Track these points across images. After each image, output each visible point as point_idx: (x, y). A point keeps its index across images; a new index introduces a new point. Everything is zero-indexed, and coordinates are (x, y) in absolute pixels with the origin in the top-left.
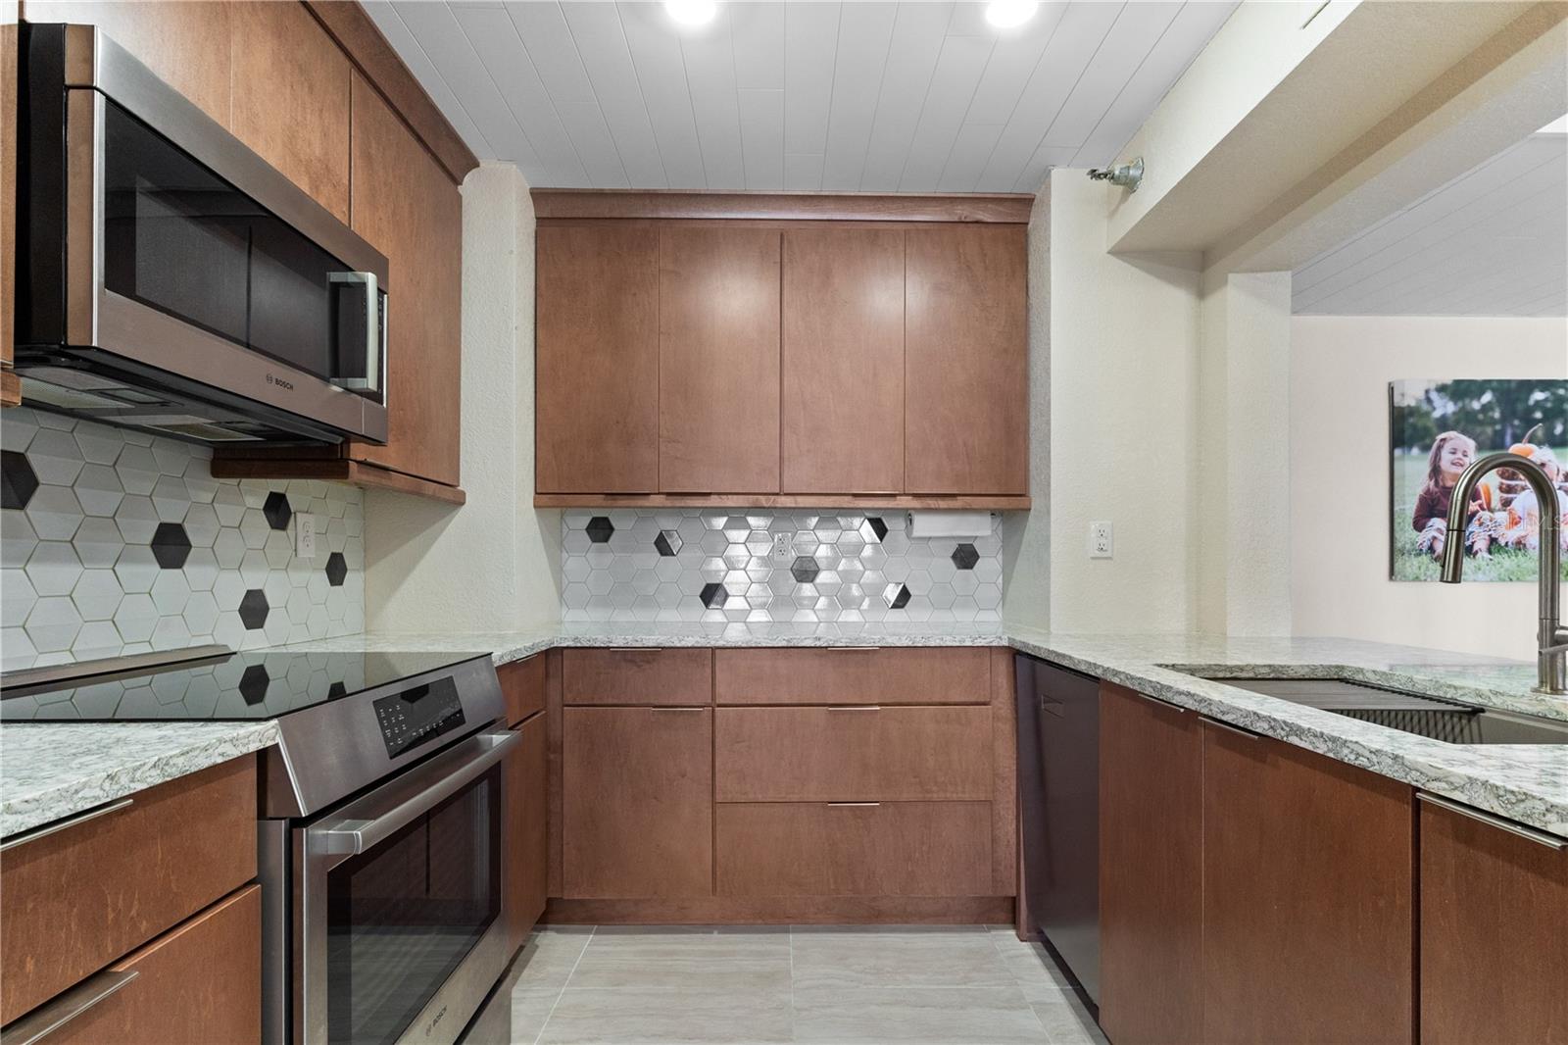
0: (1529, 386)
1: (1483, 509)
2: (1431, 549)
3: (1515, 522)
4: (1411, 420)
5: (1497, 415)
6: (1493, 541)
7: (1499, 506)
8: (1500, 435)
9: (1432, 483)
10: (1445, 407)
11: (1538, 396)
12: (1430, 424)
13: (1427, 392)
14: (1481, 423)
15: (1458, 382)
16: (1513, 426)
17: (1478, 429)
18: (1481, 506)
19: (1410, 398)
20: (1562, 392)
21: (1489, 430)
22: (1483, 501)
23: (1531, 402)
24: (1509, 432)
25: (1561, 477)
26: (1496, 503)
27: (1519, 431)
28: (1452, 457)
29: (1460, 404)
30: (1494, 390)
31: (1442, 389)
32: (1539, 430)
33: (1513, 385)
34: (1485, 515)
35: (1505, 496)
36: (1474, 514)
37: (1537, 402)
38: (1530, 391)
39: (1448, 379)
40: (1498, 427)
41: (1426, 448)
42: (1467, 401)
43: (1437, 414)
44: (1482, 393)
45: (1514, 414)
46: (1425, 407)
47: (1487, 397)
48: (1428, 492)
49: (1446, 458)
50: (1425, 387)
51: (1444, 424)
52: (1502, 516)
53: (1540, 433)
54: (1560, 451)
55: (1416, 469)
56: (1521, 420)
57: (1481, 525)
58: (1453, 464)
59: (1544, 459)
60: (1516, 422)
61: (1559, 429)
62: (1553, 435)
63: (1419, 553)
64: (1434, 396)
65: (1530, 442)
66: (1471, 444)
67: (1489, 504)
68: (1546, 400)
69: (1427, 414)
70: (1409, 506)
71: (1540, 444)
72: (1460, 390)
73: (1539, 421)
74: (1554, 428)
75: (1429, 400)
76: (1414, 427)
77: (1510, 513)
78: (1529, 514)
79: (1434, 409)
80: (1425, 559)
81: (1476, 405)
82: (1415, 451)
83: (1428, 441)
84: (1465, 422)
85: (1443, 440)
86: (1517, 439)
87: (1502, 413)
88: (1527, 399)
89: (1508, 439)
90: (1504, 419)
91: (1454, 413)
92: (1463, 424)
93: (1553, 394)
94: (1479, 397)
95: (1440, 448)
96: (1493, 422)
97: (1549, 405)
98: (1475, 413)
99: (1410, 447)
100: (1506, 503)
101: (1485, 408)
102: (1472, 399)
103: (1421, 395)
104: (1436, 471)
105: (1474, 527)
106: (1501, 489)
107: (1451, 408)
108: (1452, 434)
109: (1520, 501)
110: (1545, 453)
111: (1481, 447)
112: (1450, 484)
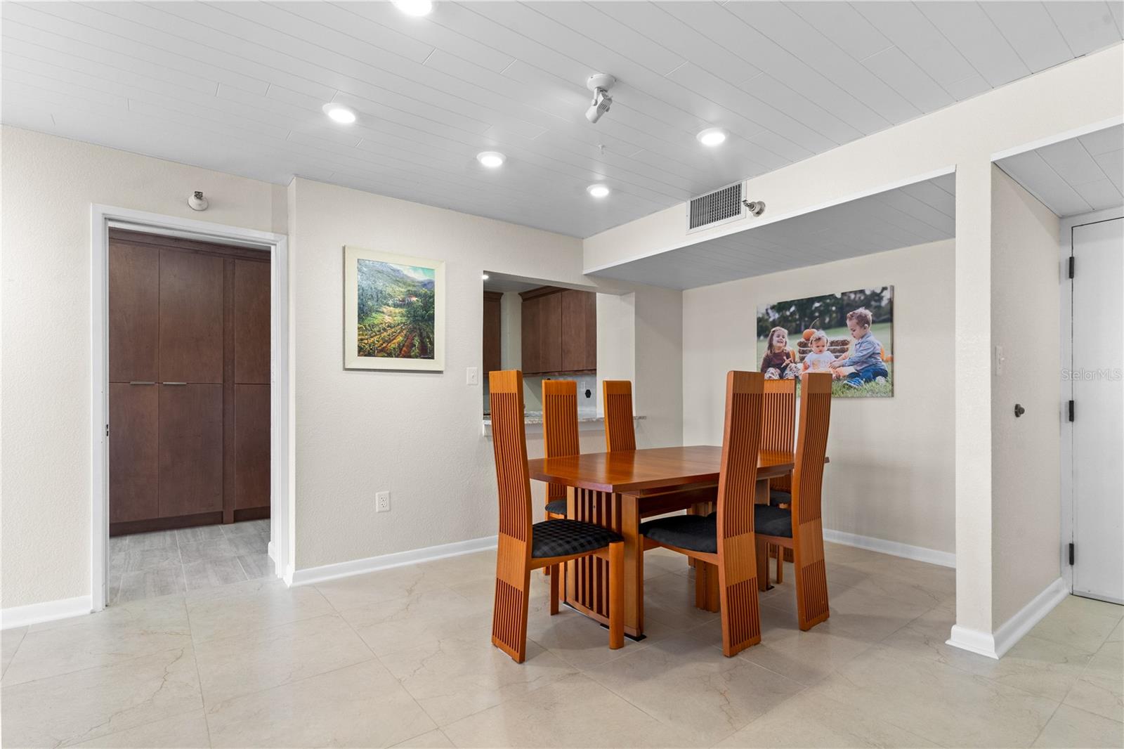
0: (812, 300)
1: (791, 362)
3: (806, 367)
4: (761, 323)
5: (797, 317)
7: (799, 361)
8: (800, 326)
9: (769, 351)
10: (774, 316)
11: (817, 305)
12: (769, 325)
13: (767, 310)
14: (790, 321)
15: (779, 303)
16: (805, 321)
17: (789, 324)
18: (791, 361)
19: (761, 315)
20: (828, 301)
21: (794, 324)
22: (792, 358)
23: (813, 308)
24: (803, 324)
25: (829, 344)
26: (797, 359)
27: (807, 323)
28: (777, 339)
29: (781, 314)
30: (795, 305)
31: (773, 308)
32: (817, 322)
33: (805, 301)
34: (793, 365)
35: (802, 355)
36: (787, 365)
37: (816, 308)
38: (813, 303)
39: (775, 303)
40: (798, 322)
41: (766, 336)
42: (784, 312)
43: (771, 320)
44: (791, 307)
45: (805, 316)
46: (766, 317)
47: (793, 309)
48: (767, 356)
49: (775, 340)
50: (765, 308)
51: (774, 324)
52: (800, 366)
53: (818, 323)
54: (828, 331)
56: (808, 318)
57: (791, 370)
58: (778, 342)
59: (820, 336)
60: (806, 319)
61: (827, 320)
62: (824, 323)
64: (770, 311)
65: (813, 328)
66: (786, 331)
67: (794, 360)
68: (820, 306)
69: (767, 320)
71: (818, 329)
72: (781, 307)
73: (817, 317)
74: (825, 320)
75: (768, 314)
76: (762, 326)
77: (804, 363)
78: (813, 364)
79: (770, 317)
81: (788, 313)
83: (767, 332)
84: (783, 322)
85: (774, 331)
86: (807, 328)
87: (799, 316)
88: (812, 307)
89: (803, 327)
90: (801, 319)
91: (778, 318)
92: (782, 323)
93: (824, 303)
94: (789, 310)
95: (772, 335)
96: (796, 320)
97: (822, 308)
98: (788, 317)
99: (761, 335)
100: (802, 359)
101: (792, 314)
102: (786, 310)
103: (764, 311)
104: (771, 346)
105: (787, 371)
106: (799, 352)
107: (777, 316)
108: (778, 328)
109: (809, 358)
110: (820, 333)
111: (790, 334)
112: (777, 351)
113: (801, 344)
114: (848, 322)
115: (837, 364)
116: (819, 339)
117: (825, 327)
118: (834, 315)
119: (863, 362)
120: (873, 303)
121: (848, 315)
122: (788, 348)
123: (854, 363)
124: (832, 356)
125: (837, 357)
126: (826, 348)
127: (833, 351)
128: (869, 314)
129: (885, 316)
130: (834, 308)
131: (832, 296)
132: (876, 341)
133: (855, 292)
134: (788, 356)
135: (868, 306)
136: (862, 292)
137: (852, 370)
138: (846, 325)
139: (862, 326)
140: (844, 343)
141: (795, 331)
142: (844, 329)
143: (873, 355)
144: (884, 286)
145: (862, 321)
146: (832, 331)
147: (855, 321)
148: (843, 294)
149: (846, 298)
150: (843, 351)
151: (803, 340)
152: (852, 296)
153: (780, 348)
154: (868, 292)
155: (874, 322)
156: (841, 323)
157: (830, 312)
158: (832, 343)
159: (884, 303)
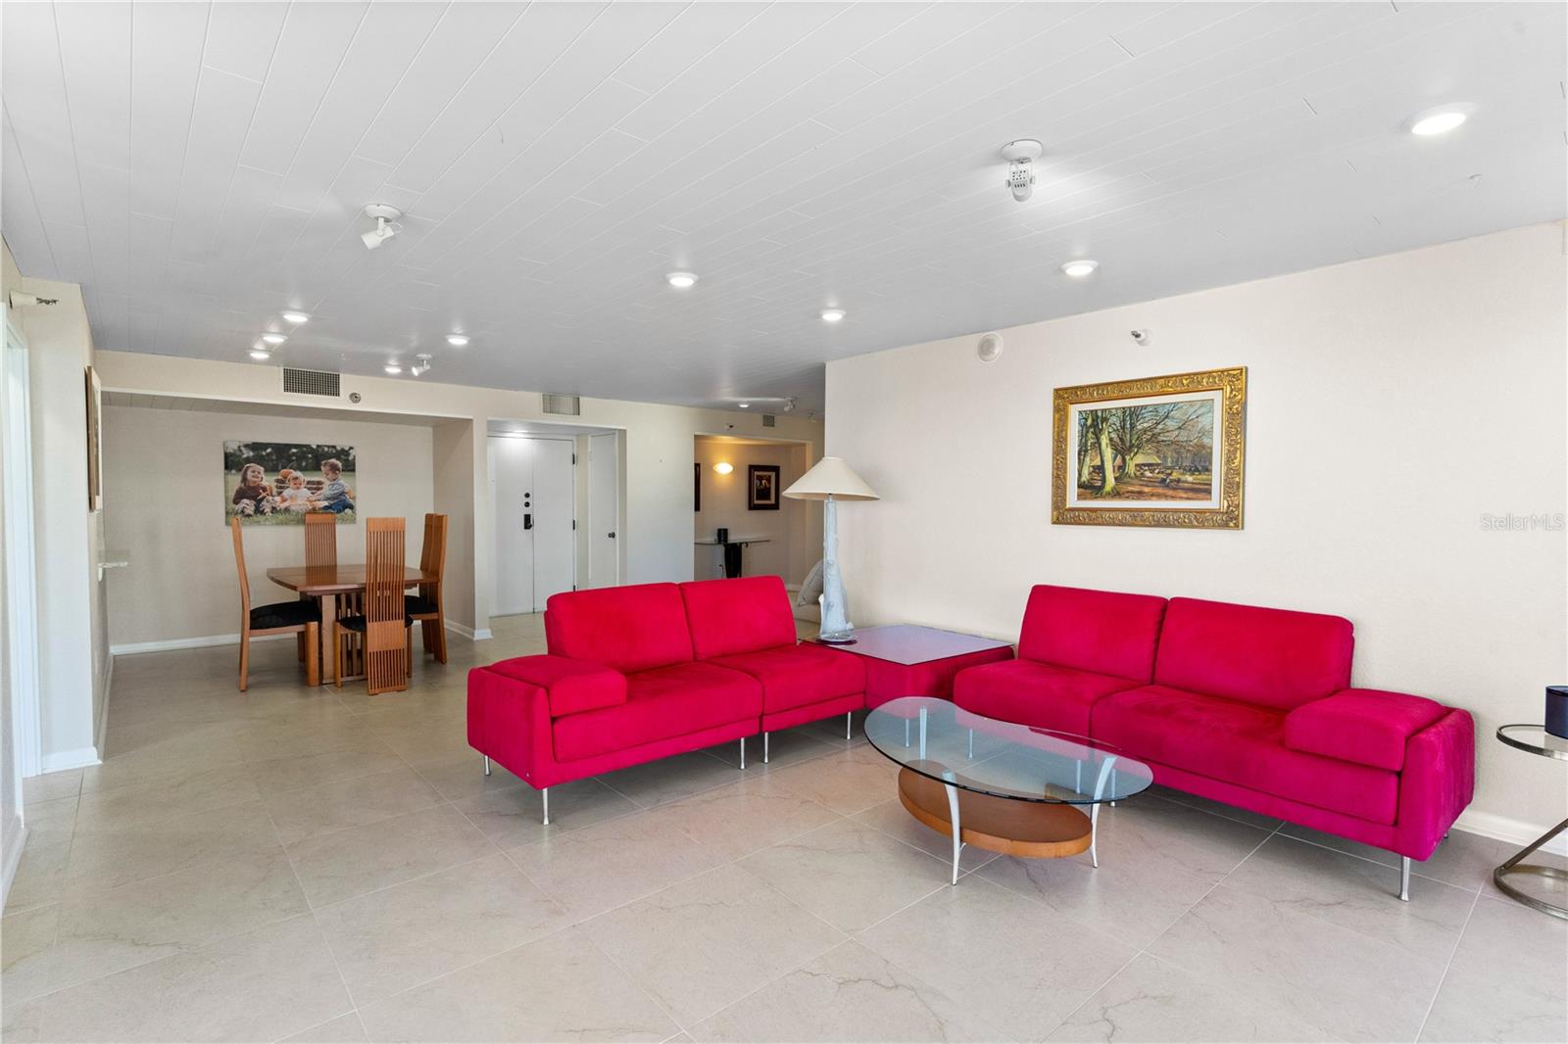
0: (289, 446)
1: (269, 496)
2: (243, 512)
3: (284, 500)
4: (231, 458)
5: (274, 457)
6: (274, 508)
8: (277, 465)
9: (243, 485)
10: (247, 453)
11: (294, 450)
13: (239, 447)
14: (268, 461)
15: (254, 443)
16: (282, 462)
18: (268, 494)
19: (230, 450)
20: (304, 449)
21: (270, 464)
22: (268, 492)
23: (291, 453)
24: (280, 465)
25: (305, 483)
26: (275, 491)
28: (253, 474)
29: (256, 452)
30: (273, 449)
31: (246, 446)
32: (294, 464)
33: (282, 446)
34: (270, 498)
36: (264, 497)
37: (294, 453)
38: (290, 449)
39: (250, 442)
40: (275, 462)
42: (260, 451)
43: (245, 456)
44: (267, 448)
45: (282, 457)
46: (238, 453)
47: (269, 450)
48: (240, 488)
49: (249, 475)
50: (239, 444)
51: (248, 460)
52: (278, 499)
54: (305, 473)
55: (236, 480)
56: (286, 460)
57: (267, 502)
58: (253, 477)
59: (298, 476)
60: (284, 461)
61: (304, 464)
63: (237, 513)
64: (243, 449)
66: (262, 469)
67: (271, 494)
68: (297, 452)
69: (240, 456)
70: (232, 494)
71: (295, 470)
72: (255, 447)
73: (295, 460)
74: (302, 463)
75: (240, 451)
76: (233, 461)
77: (282, 497)
78: (291, 497)
79: (243, 454)
80: (239, 517)
81: (264, 453)
82: (233, 471)
85: (249, 467)
87: (277, 457)
88: (289, 451)
89: (280, 467)
90: (278, 459)
93: (300, 450)
94: (265, 450)
95: (246, 470)
96: (273, 460)
97: (299, 454)
98: (263, 456)
99: (231, 470)
100: (280, 494)
101: (268, 454)
102: (262, 451)
103: (236, 448)
104: (244, 479)
105: (264, 503)
107: (251, 454)
108: (252, 464)
109: (286, 493)
110: (298, 474)
111: (266, 471)
112: (251, 485)
113: (278, 481)
114: (322, 468)
115: (313, 498)
116: (297, 478)
117: (301, 469)
118: (310, 461)
119: (334, 499)
120: (342, 457)
121: (323, 462)
122: (264, 483)
123: (327, 499)
124: (309, 492)
125: (313, 493)
126: (303, 486)
127: (309, 489)
128: (340, 464)
129: (350, 467)
130: (310, 456)
131: (308, 446)
132: (346, 484)
133: (329, 447)
134: (264, 489)
135: (338, 459)
136: (334, 447)
137: (326, 503)
138: (320, 470)
139: (334, 472)
140: (319, 483)
141: (272, 469)
142: (318, 473)
143: (343, 493)
144: (352, 446)
145: (334, 468)
146: (309, 473)
147: (328, 468)
148: (318, 446)
149: (320, 450)
150: (319, 489)
151: (280, 477)
152: (326, 449)
153: (255, 482)
154: (339, 448)
155: (343, 470)
156: (317, 468)
157: (306, 458)
158: (309, 483)
159: (351, 458)
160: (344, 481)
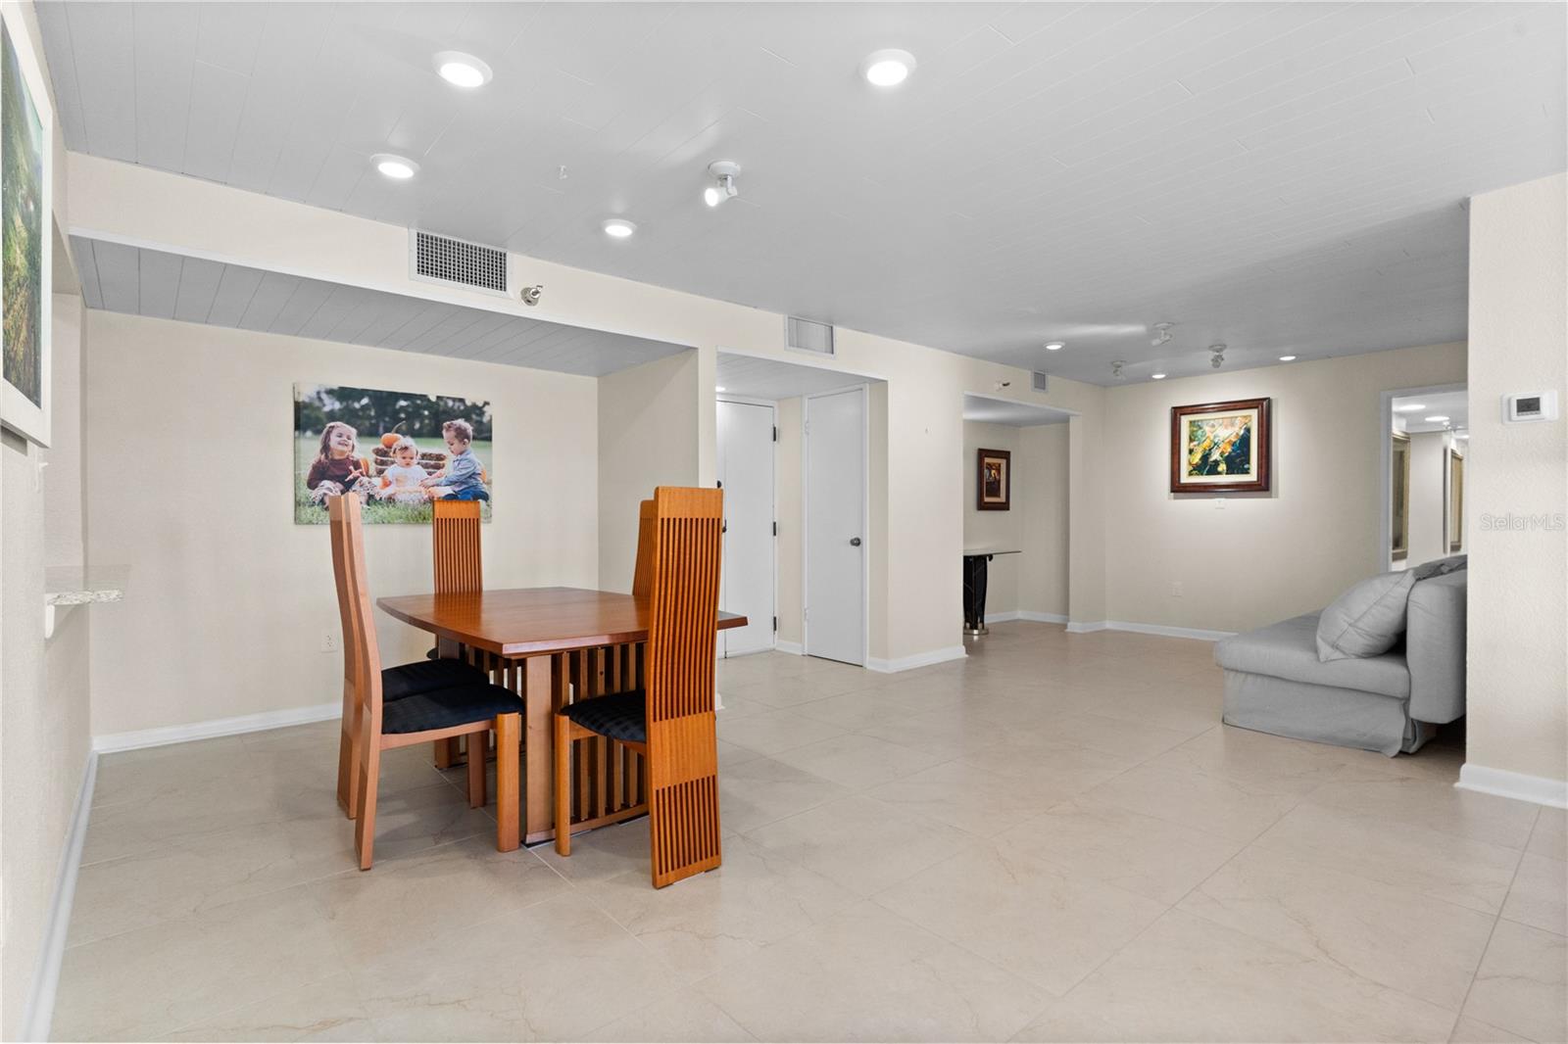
0: (396, 396)
1: (363, 476)
2: (322, 501)
3: (386, 484)
4: (306, 412)
5: (373, 413)
6: (371, 497)
7: (375, 473)
8: (376, 426)
9: (323, 457)
10: (332, 405)
11: (403, 403)
12: (322, 416)
13: (318, 393)
14: (359, 417)
15: (342, 389)
16: (385, 421)
17: (359, 422)
18: (361, 473)
19: (302, 398)
20: (419, 402)
21: (367, 423)
22: (363, 470)
23: (397, 407)
24: (382, 425)
25: (419, 456)
27: (389, 425)
28: (339, 439)
29: (345, 404)
30: (370, 397)
31: (330, 392)
32: (403, 425)
33: (384, 394)
34: (365, 479)
35: (380, 467)
36: (356, 479)
37: (402, 407)
38: (397, 400)
39: (335, 386)
40: (373, 421)
41: (318, 432)
42: (350, 402)
43: (327, 409)
44: (362, 397)
45: (385, 414)
46: (317, 403)
47: (365, 401)
48: (319, 462)
49: (334, 441)
50: (318, 389)
51: (332, 416)
52: (377, 481)
53: (404, 428)
54: (419, 440)
55: (311, 448)
56: (390, 418)
57: (361, 486)
58: (340, 444)
59: (407, 444)
60: (387, 419)
61: (417, 426)
62: (414, 429)
63: (313, 504)
64: (324, 396)
65: (397, 432)
66: (353, 431)
67: (367, 473)
68: (408, 406)
69: (319, 409)
70: (306, 472)
71: (404, 435)
72: (344, 394)
73: (403, 419)
74: (414, 425)
75: (320, 399)
76: (308, 417)
77: (383, 478)
78: (397, 480)
79: (324, 405)
80: (317, 508)
81: (357, 405)
82: (309, 433)
83: (319, 427)
84: (349, 416)
85: (333, 427)
86: (387, 430)
87: (376, 412)
88: (395, 405)
89: (381, 430)
90: (378, 416)
91: (340, 410)
92: (347, 417)
93: (413, 403)
94: (359, 401)
95: (329, 433)
96: (370, 418)
97: (410, 410)
98: (356, 410)
99: (305, 431)
100: (380, 472)
101: (363, 408)
102: (354, 401)
103: (314, 395)
104: (326, 448)
105: (356, 488)
106: (376, 462)
107: (337, 406)
108: (339, 423)
109: (390, 471)
110: (408, 441)
111: (360, 434)
112: (337, 457)
113: (378, 452)
114: (444, 432)
115: (430, 482)
116: (406, 448)
117: (415, 434)
118: (427, 421)
119: (462, 483)
120: (474, 416)
121: (445, 424)
122: (357, 455)
123: (451, 483)
124: (424, 472)
125: (430, 474)
126: (415, 461)
127: (426, 466)
128: (469, 428)
129: (484, 434)
130: (426, 413)
131: (423, 397)
132: (476, 460)
133: (454, 400)
134: (357, 465)
135: (468, 419)
136: (462, 400)
137: (449, 490)
138: (442, 437)
139: (461, 441)
140: (440, 457)
141: (369, 432)
142: (439, 440)
143: (473, 475)
144: (487, 400)
145: (461, 434)
146: (423, 440)
147: (452, 433)
148: (438, 397)
149: (442, 403)
150: (438, 467)
151: (381, 446)
152: (450, 403)
153: (342, 453)
154: (468, 403)
155: (474, 438)
156: (436, 433)
157: (421, 417)
158: (424, 456)
159: (485, 419)
160: (475, 453)
